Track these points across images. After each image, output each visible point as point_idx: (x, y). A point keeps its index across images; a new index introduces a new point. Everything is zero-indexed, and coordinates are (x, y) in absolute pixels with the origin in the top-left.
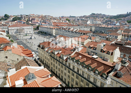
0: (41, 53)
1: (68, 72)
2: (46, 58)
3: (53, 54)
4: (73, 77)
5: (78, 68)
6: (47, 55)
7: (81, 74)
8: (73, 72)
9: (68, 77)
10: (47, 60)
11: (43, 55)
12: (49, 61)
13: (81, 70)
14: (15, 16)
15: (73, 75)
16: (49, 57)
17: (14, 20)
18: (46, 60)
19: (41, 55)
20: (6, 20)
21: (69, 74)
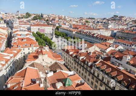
0: (65, 56)
1: (92, 78)
2: (69, 62)
3: (77, 59)
4: (96, 83)
5: (102, 77)
6: (71, 59)
7: (106, 83)
8: (97, 80)
9: (91, 83)
10: (71, 63)
11: (66, 58)
12: (72, 65)
13: (106, 78)
14: (35, 15)
15: (97, 82)
16: (72, 62)
17: (35, 19)
18: (69, 63)
19: (65, 58)
20: (27, 18)
21: (92, 80)
